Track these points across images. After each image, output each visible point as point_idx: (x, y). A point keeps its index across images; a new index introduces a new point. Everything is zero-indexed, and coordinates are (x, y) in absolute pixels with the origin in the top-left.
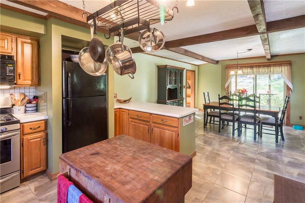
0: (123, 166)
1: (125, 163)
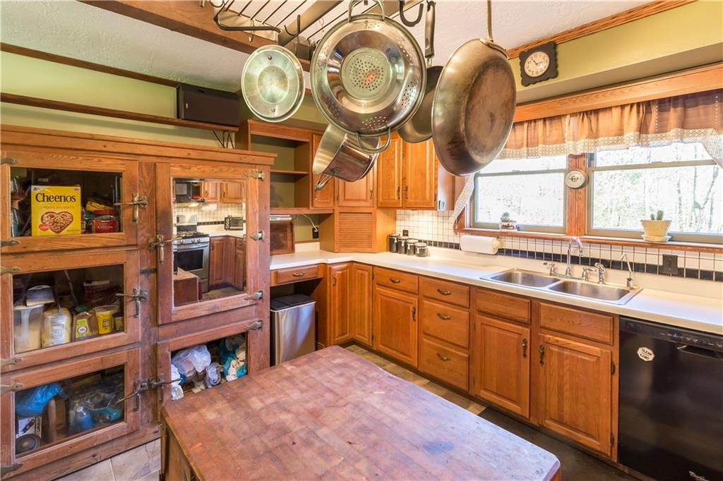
0: (346, 396)
1: (342, 402)
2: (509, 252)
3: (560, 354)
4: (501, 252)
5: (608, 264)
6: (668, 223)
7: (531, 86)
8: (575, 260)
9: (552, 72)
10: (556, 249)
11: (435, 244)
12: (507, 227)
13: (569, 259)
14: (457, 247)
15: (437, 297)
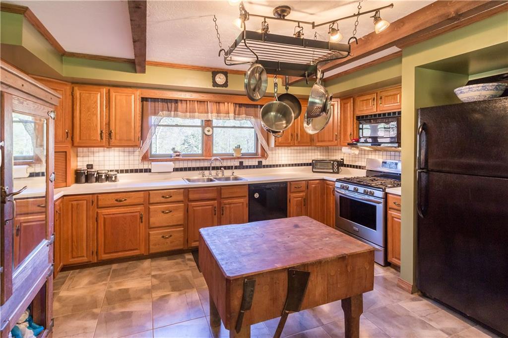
2: (181, 170)
3: (230, 207)
4: (176, 170)
5: (225, 168)
6: (241, 149)
7: (216, 88)
8: (214, 168)
9: (226, 85)
10: (202, 164)
11: (122, 171)
12: (178, 155)
13: (211, 169)
14: (148, 171)
15: (162, 201)
